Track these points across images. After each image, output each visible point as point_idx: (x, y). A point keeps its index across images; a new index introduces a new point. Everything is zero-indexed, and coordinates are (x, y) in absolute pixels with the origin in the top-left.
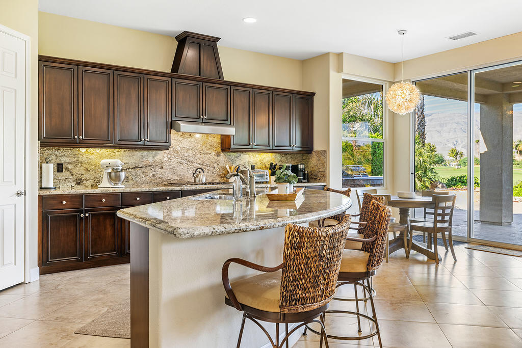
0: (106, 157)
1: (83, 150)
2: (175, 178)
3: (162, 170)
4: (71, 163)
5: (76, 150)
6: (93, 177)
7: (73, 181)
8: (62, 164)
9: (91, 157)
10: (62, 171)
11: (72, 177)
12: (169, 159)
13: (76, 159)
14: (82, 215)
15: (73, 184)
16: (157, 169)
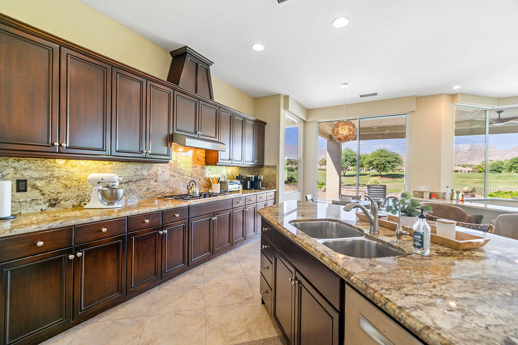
0: (93, 170)
1: (61, 162)
2: (168, 190)
3: (156, 183)
4: (41, 179)
5: (49, 162)
6: (76, 195)
7: (45, 203)
8: (25, 181)
9: (72, 170)
10: (25, 190)
11: (42, 197)
13: (49, 173)
14: (71, 257)
15: (44, 207)
16: (152, 182)
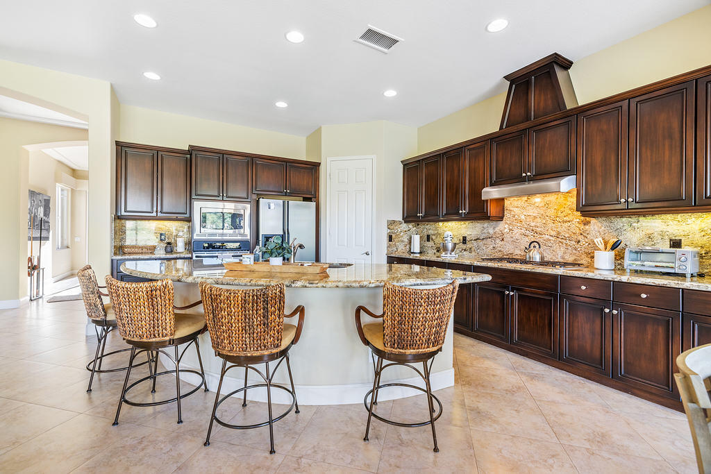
3: (502, 243)
4: (434, 235)
8: (429, 236)
9: (445, 229)
10: (429, 241)
11: (434, 245)
12: (510, 230)
13: (437, 231)
15: (435, 251)
16: (498, 241)
